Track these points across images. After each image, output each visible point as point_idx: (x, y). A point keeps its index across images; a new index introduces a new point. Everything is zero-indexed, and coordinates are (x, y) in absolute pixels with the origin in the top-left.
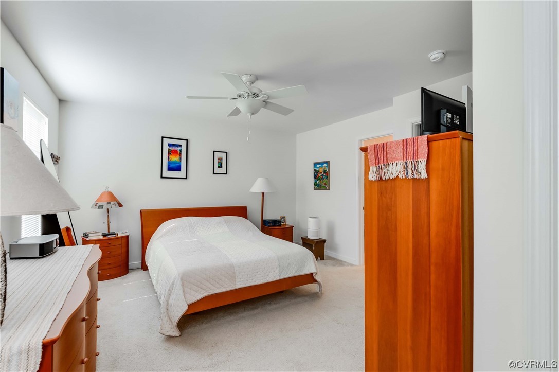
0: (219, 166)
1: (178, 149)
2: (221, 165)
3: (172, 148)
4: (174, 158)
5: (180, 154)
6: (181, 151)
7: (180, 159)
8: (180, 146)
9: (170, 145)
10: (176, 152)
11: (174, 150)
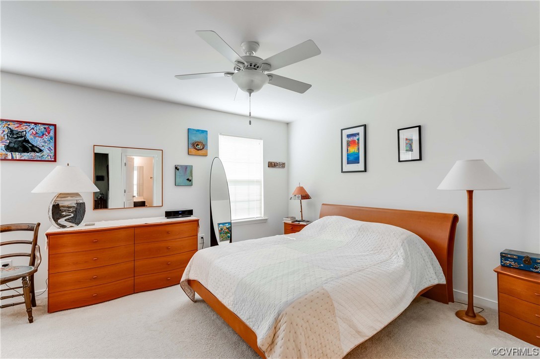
0: (408, 149)
1: (356, 138)
2: (411, 147)
3: (350, 139)
4: (353, 150)
5: (358, 143)
6: (358, 140)
7: (359, 149)
8: (358, 134)
9: (349, 136)
10: (354, 142)
11: (352, 140)
